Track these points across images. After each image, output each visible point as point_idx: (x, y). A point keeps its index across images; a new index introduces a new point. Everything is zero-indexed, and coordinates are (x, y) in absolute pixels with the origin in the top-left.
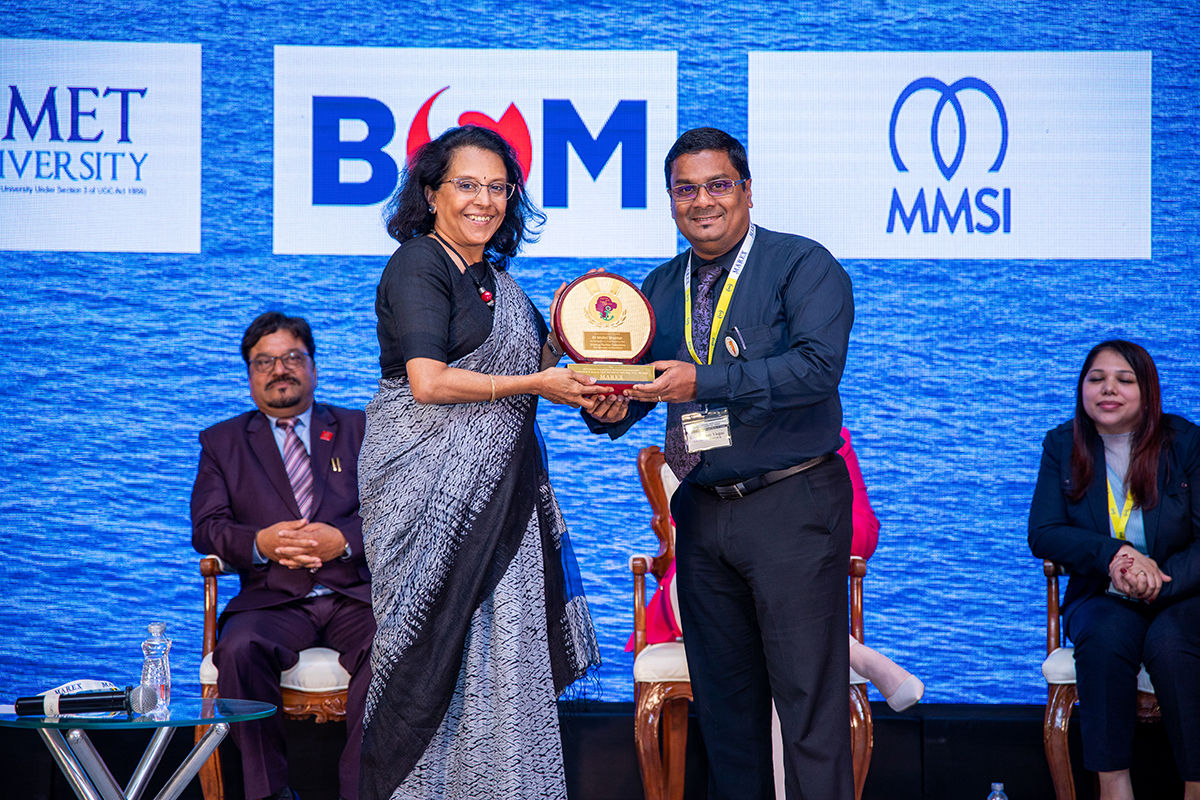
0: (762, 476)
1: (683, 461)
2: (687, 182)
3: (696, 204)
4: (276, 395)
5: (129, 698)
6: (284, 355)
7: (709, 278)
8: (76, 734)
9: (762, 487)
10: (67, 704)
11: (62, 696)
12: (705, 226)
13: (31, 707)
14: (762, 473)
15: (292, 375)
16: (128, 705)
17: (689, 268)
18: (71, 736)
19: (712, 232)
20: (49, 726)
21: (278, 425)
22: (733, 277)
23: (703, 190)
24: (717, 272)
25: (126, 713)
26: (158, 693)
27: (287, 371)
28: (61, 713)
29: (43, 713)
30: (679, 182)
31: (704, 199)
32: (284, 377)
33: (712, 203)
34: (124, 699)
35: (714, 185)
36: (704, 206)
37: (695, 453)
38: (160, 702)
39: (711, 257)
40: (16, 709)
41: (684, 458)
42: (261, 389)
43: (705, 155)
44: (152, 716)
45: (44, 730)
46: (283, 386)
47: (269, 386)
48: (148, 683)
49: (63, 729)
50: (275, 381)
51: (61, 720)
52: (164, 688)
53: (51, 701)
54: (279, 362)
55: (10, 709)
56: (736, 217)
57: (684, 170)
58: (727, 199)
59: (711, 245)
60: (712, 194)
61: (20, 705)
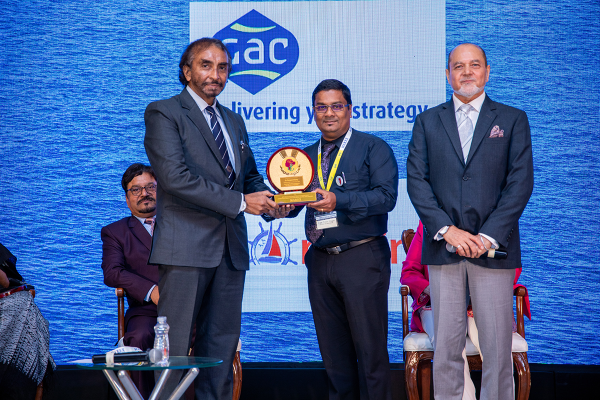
0: (349, 243)
1: (315, 234)
2: (323, 104)
3: (326, 115)
4: (143, 207)
5: (148, 354)
6: (146, 186)
7: (329, 149)
8: (122, 373)
9: (349, 249)
10: (117, 358)
11: (115, 354)
12: (330, 125)
13: (100, 360)
14: (349, 242)
15: (151, 196)
16: (148, 358)
17: (320, 145)
18: (120, 374)
19: (333, 128)
20: (108, 369)
21: (145, 222)
22: (342, 150)
23: (329, 108)
24: (332, 146)
25: (147, 363)
26: (163, 353)
27: (148, 194)
28: (115, 362)
29: (106, 363)
30: (318, 104)
31: (330, 113)
32: (147, 198)
33: (333, 115)
34: (146, 355)
35: (335, 106)
36: (330, 115)
37: (320, 230)
38: (164, 357)
39: (331, 140)
40: (93, 361)
41: (315, 232)
42: (135, 204)
43: (332, 92)
44: (160, 364)
45: (105, 370)
46: (147, 202)
47: (139, 203)
48: (158, 348)
49: (115, 371)
50: (142, 200)
51: (115, 366)
52: (166, 350)
53: (110, 357)
54: (144, 190)
55: (90, 361)
56: (344, 122)
57: (321, 98)
58: (340, 113)
59: (332, 134)
60: (334, 110)
61: (94, 358)
